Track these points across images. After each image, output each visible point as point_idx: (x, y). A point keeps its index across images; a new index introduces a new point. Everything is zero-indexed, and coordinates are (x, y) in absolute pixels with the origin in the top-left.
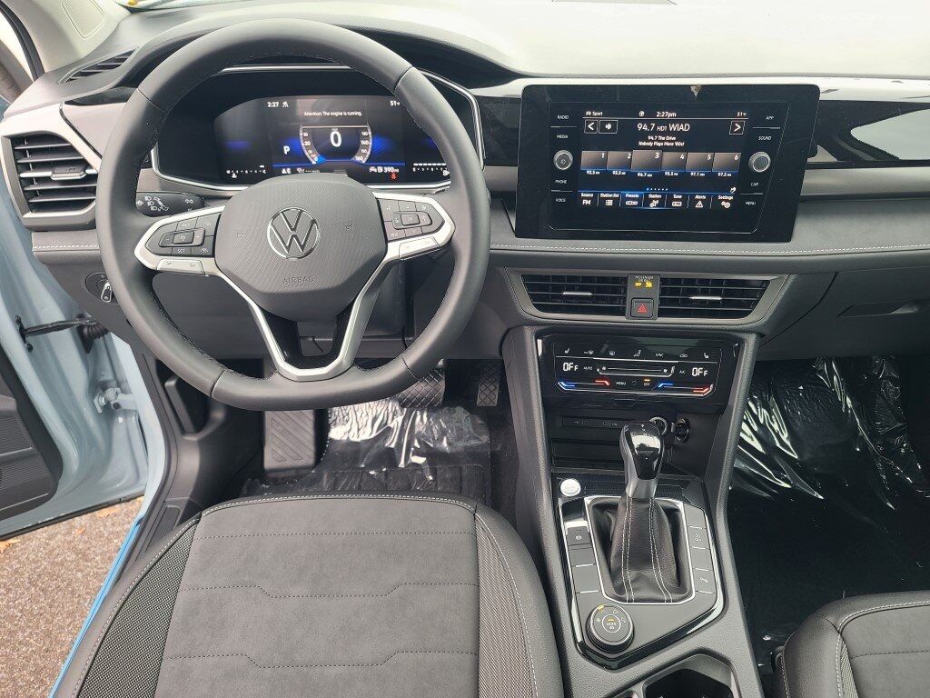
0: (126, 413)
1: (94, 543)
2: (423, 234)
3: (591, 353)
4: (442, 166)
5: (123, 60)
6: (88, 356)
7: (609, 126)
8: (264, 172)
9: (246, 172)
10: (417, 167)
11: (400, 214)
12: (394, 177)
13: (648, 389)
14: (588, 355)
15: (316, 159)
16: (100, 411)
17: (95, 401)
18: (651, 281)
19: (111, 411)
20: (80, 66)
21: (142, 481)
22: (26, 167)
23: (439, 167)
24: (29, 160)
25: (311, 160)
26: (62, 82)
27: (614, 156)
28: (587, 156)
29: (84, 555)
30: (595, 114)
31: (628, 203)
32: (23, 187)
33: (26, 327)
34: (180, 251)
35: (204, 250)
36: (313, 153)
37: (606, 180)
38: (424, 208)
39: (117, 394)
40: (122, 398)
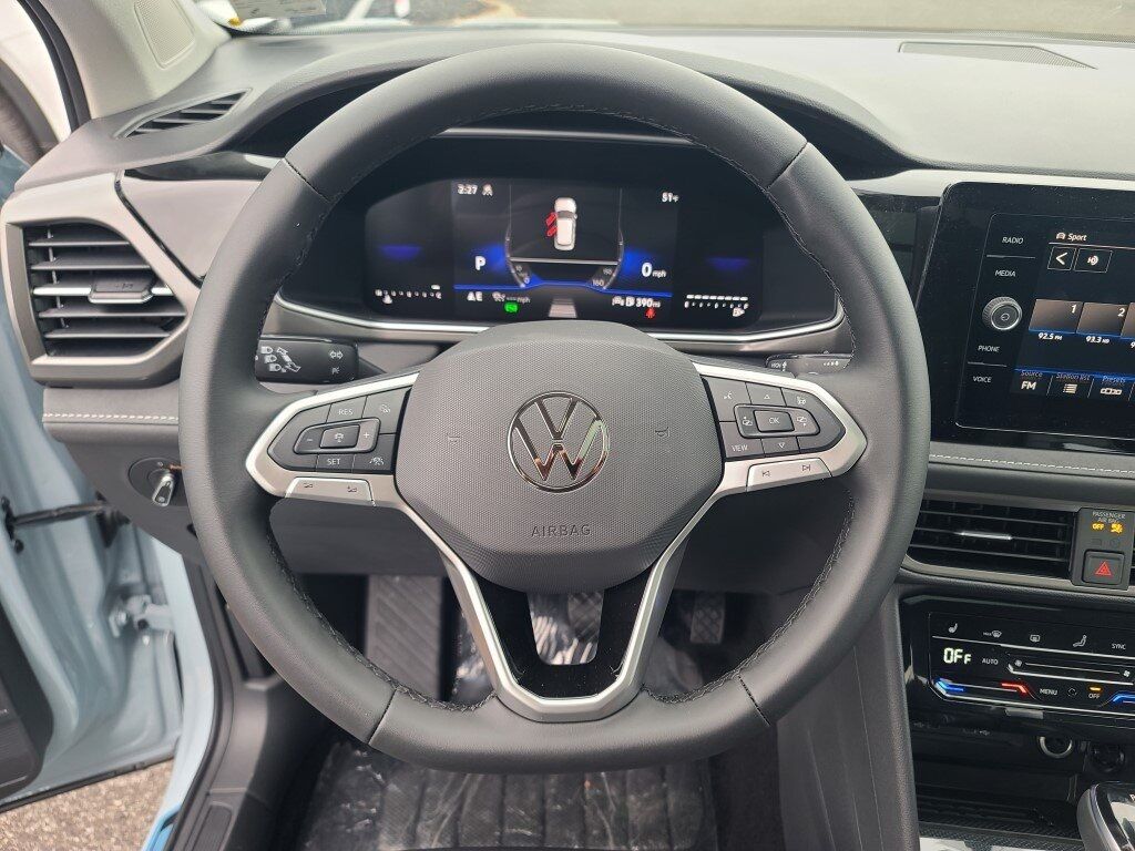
0: (155, 634)
1: (86, 804)
2: (800, 452)
3: (996, 635)
4: (732, 301)
5: (227, 107)
6: (109, 553)
7: (1094, 260)
8: (439, 296)
9: (409, 295)
10: (691, 301)
11: (752, 409)
12: (650, 314)
13: (1093, 704)
14: (992, 639)
15: (527, 280)
16: (116, 633)
17: (112, 619)
18: (1121, 522)
19: (134, 630)
20: (154, 111)
21: (172, 736)
22: (47, 278)
23: (728, 303)
24: (53, 265)
25: (519, 281)
26: (121, 135)
27: (1093, 310)
28: (1043, 307)
29: (69, 824)
30: (1072, 237)
31: (1104, 391)
32: (36, 312)
33: (16, 513)
34: (331, 462)
35: (377, 460)
36: (523, 271)
37: (1073, 352)
38: (801, 402)
39: (145, 605)
40: (153, 613)
